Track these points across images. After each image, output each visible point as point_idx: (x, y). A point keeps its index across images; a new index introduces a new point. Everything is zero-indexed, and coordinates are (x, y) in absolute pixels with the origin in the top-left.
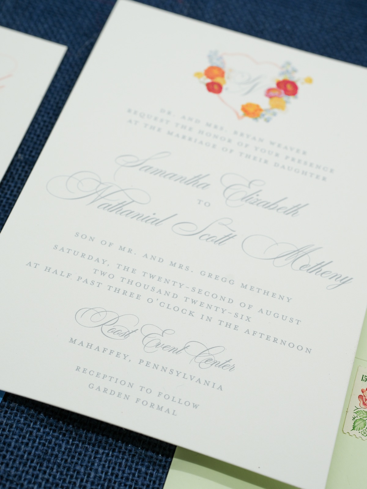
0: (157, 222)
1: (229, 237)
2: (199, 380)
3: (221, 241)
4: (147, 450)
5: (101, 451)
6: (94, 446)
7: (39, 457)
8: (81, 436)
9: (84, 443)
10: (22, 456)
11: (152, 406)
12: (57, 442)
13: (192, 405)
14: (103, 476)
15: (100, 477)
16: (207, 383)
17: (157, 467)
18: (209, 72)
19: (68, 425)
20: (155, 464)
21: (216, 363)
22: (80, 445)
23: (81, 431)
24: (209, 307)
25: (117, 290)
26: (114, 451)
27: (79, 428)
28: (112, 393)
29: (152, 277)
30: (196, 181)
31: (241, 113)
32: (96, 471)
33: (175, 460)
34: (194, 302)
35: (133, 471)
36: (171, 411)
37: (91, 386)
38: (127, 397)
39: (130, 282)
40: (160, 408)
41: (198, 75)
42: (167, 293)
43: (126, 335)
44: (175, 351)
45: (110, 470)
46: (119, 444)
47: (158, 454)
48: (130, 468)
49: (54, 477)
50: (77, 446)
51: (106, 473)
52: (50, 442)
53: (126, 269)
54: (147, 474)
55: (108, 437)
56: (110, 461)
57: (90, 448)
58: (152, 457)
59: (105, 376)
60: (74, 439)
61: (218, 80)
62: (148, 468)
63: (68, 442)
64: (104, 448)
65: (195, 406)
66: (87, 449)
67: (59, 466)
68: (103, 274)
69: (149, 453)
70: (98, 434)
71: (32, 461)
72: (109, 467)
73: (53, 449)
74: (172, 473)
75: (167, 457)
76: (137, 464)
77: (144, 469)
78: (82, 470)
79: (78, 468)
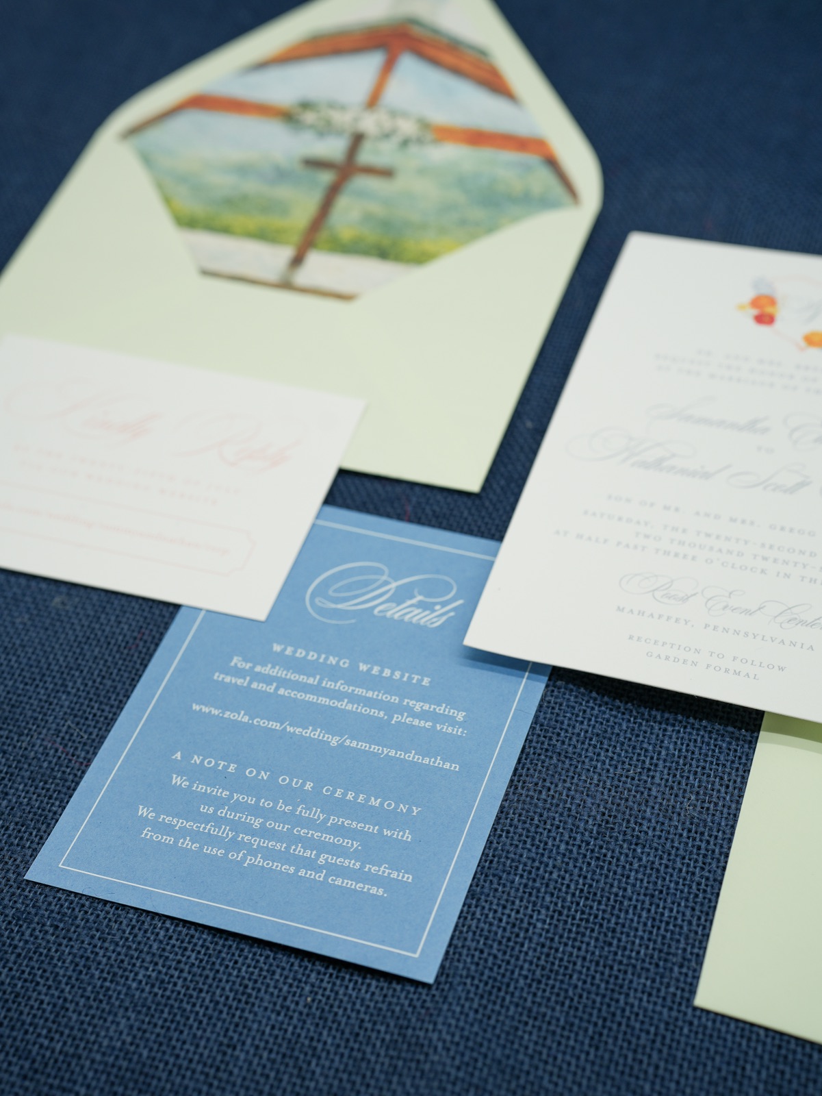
0: (706, 476)
1: (802, 484)
2: (783, 642)
3: (792, 490)
4: (726, 725)
5: (670, 728)
6: (660, 723)
7: (598, 735)
8: (643, 714)
9: (647, 721)
10: (579, 735)
11: (727, 671)
12: (616, 720)
13: (776, 668)
14: (677, 753)
15: (674, 755)
16: (793, 644)
17: (741, 743)
18: (755, 303)
19: (626, 703)
20: (738, 739)
21: (803, 623)
22: (644, 723)
23: (642, 709)
24: (786, 562)
25: (667, 553)
26: (685, 727)
27: (639, 706)
28: (676, 660)
29: (708, 535)
30: (751, 426)
31: (803, 344)
32: (667, 749)
33: (762, 734)
34: (765, 559)
35: (712, 747)
36: (752, 676)
37: (649, 654)
38: (694, 664)
39: (682, 543)
40: (737, 673)
41: (741, 307)
42: (730, 552)
43: (685, 599)
44: (748, 612)
45: (684, 747)
46: (691, 720)
47: (740, 729)
48: (708, 744)
49: (619, 755)
50: (641, 724)
51: (680, 750)
52: (608, 721)
53: (675, 529)
54: (729, 750)
55: (676, 714)
56: (682, 738)
57: (656, 726)
58: (733, 733)
59: (664, 644)
60: (636, 718)
61: (769, 310)
62: (730, 743)
63: (629, 721)
64: (674, 725)
65: (781, 669)
66: (652, 728)
67: (623, 744)
68: (647, 536)
69: (730, 729)
70: (663, 712)
71: (591, 739)
72: (682, 744)
73: (613, 727)
74: (760, 746)
75: (753, 732)
76: (716, 740)
77: (724, 745)
78: (651, 748)
79: (645, 745)
